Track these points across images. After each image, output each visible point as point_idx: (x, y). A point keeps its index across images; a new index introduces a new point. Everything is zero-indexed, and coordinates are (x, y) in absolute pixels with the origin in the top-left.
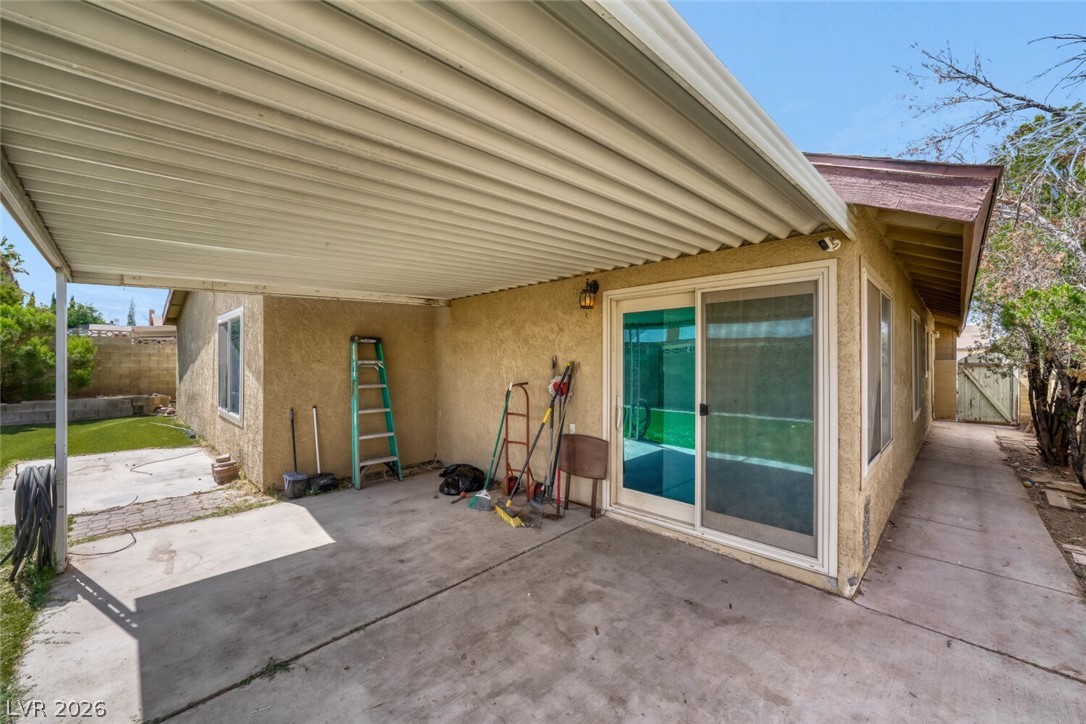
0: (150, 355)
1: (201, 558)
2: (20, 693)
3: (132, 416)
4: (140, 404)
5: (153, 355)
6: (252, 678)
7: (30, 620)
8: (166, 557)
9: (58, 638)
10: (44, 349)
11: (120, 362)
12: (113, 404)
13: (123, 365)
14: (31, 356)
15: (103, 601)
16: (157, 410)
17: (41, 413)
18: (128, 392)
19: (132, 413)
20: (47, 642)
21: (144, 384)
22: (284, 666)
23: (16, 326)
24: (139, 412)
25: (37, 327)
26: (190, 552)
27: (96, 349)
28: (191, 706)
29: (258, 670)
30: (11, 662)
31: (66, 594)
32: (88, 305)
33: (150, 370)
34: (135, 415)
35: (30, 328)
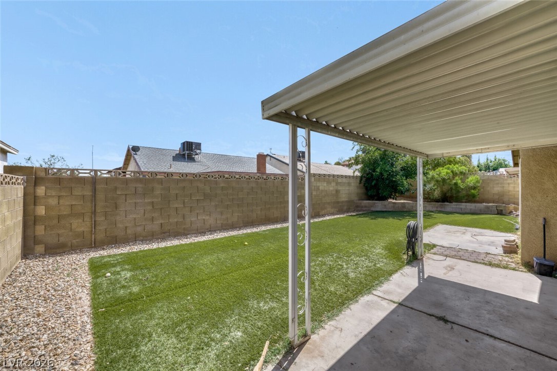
0: (509, 184)
1: (461, 275)
2: (389, 280)
3: (497, 214)
4: (501, 209)
5: (511, 183)
6: (433, 316)
7: (403, 267)
8: (449, 269)
9: (405, 274)
10: (459, 181)
11: (493, 187)
12: (488, 207)
13: (495, 189)
14: (456, 184)
15: (421, 271)
16: (511, 213)
17: (459, 208)
18: (497, 202)
19: (496, 213)
20: (401, 273)
21: (506, 199)
22: (446, 321)
23: (451, 173)
24: (500, 213)
25: (458, 172)
26: (459, 271)
27: (481, 181)
28: (411, 308)
29: (437, 315)
30: (393, 273)
31: (414, 265)
32: (503, 158)
33: (509, 191)
34: (498, 214)
35: (456, 173)
